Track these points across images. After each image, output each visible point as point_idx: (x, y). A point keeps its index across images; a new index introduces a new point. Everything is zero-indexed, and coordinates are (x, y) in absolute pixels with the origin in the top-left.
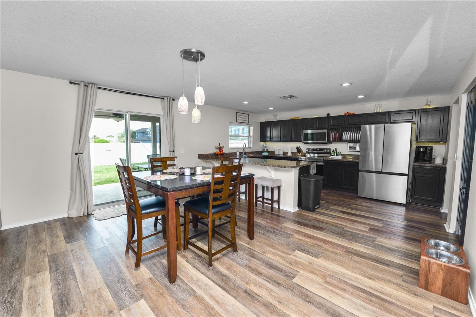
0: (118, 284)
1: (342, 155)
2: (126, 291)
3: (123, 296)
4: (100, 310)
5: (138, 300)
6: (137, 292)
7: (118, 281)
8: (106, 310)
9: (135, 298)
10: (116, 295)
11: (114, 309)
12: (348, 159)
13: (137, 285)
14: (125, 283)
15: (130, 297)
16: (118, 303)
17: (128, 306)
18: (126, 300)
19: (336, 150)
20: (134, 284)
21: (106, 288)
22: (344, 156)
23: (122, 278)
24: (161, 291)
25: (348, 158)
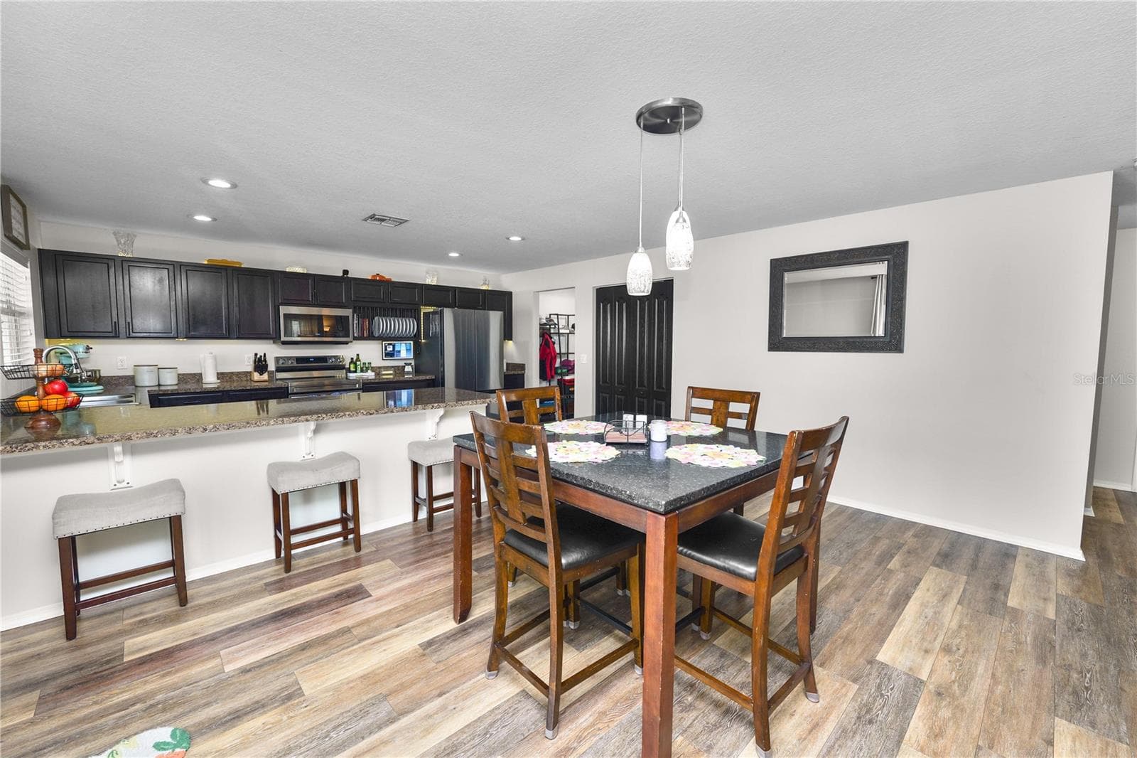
0: (880, 718)
1: (373, 369)
2: (883, 692)
3: (896, 693)
4: (954, 714)
5: (884, 666)
6: (870, 674)
7: (871, 722)
8: (944, 703)
9: (884, 672)
10: (906, 706)
11: (930, 691)
12: (384, 377)
13: (855, 681)
14: (865, 705)
15: (889, 679)
16: (915, 693)
17: (908, 675)
18: (899, 683)
19: (358, 359)
20: (856, 687)
21: (907, 736)
22: (377, 370)
23: (859, 718)
24: (840, 641)
25: (384, 375)
